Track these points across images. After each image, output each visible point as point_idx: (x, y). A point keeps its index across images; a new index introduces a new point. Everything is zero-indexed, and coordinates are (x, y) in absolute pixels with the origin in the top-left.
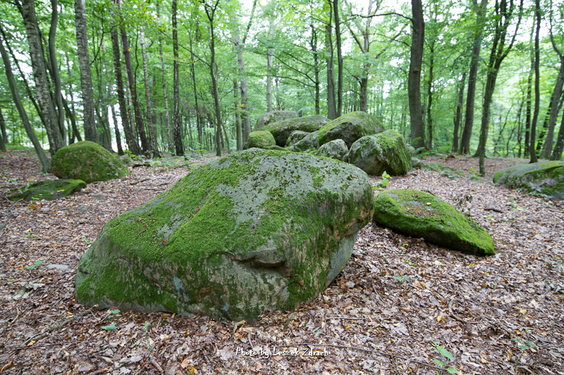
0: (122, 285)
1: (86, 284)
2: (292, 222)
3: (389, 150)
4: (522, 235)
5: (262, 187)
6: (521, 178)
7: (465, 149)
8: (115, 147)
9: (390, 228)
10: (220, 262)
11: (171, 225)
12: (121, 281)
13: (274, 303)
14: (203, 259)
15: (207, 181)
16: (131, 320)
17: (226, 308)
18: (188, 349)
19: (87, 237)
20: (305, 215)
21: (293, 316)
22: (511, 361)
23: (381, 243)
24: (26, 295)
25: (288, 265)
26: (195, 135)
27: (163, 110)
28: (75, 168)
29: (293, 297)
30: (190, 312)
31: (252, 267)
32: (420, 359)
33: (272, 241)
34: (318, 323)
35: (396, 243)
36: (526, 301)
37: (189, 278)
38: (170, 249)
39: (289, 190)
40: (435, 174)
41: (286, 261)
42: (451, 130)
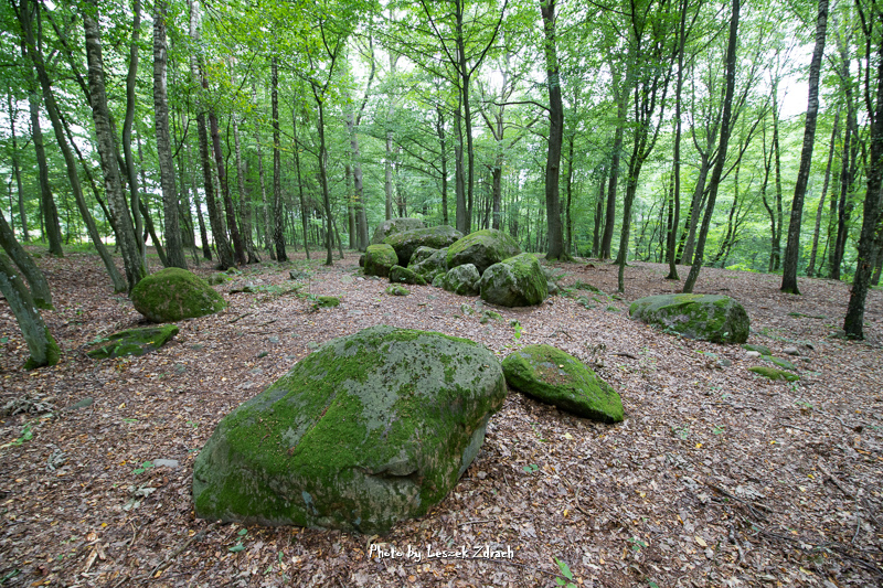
0: (246, 497)
1: (206, 494)
2: (424, 426)
3: (524, 279)
4: (652, 389)
5: (392, 383)
6: (655, 313)
7: (605, 253)
8: (199, 243)
9: (522, 393)
10: (352, 476)
11: (295, 428)
12: (244, 494)
13: (406, 513)
14: (333, 475)
15: (333, 372)
16: (258, 537)
17: (358, 522)
18: (324, 576)
19: (191, 413)
20: (436, 417)
21: (426, 524)
22: (626, 559)
23: (513, 411)
24: (137, 505)
25: (421, 473)
26: (298, 226)
27: (260, 204)
28: (162, 302)
29: (425, 502)
30: (320, 526)
31: (383, 478)
32: (545, 566)
33: (404, 451)
34: (449, 531)
35: (528, 410)
36: (646, 482)
37: (320, 493)
38: (297, 460)
39: (421, 388)
40: (572, 302)
41: (418, 470)
42: (592, 228)
